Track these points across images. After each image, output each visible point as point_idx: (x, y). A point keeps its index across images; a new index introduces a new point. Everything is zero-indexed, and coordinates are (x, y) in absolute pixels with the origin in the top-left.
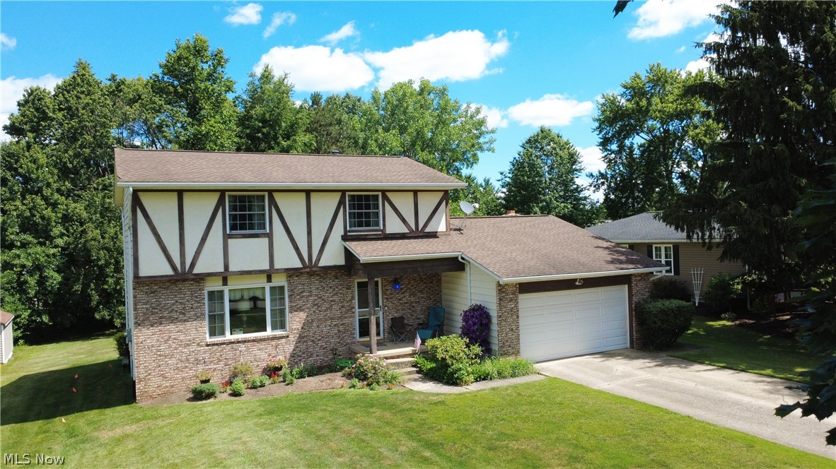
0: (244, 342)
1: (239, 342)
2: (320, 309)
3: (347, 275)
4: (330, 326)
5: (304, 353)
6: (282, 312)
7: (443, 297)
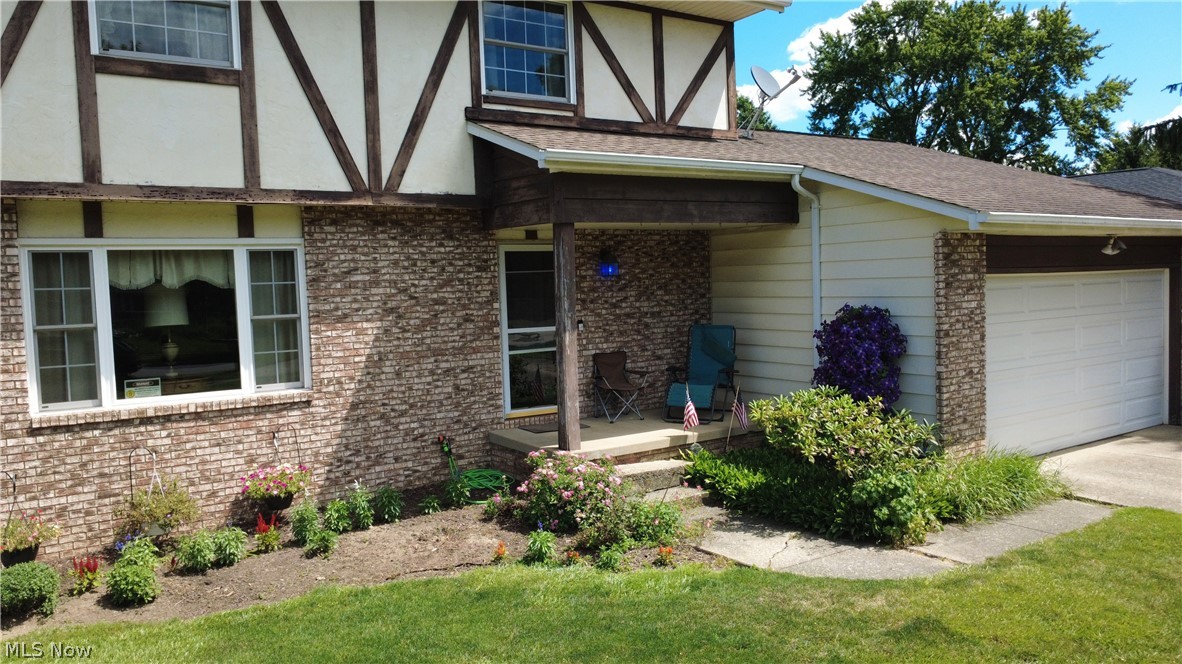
0: (166, 418)
1: (146, 420)
2: (403, 323)
3: (477, 230)
4: (432, 373)
5: (357, 453)
6: (290, 330)
7: (716, 303)
